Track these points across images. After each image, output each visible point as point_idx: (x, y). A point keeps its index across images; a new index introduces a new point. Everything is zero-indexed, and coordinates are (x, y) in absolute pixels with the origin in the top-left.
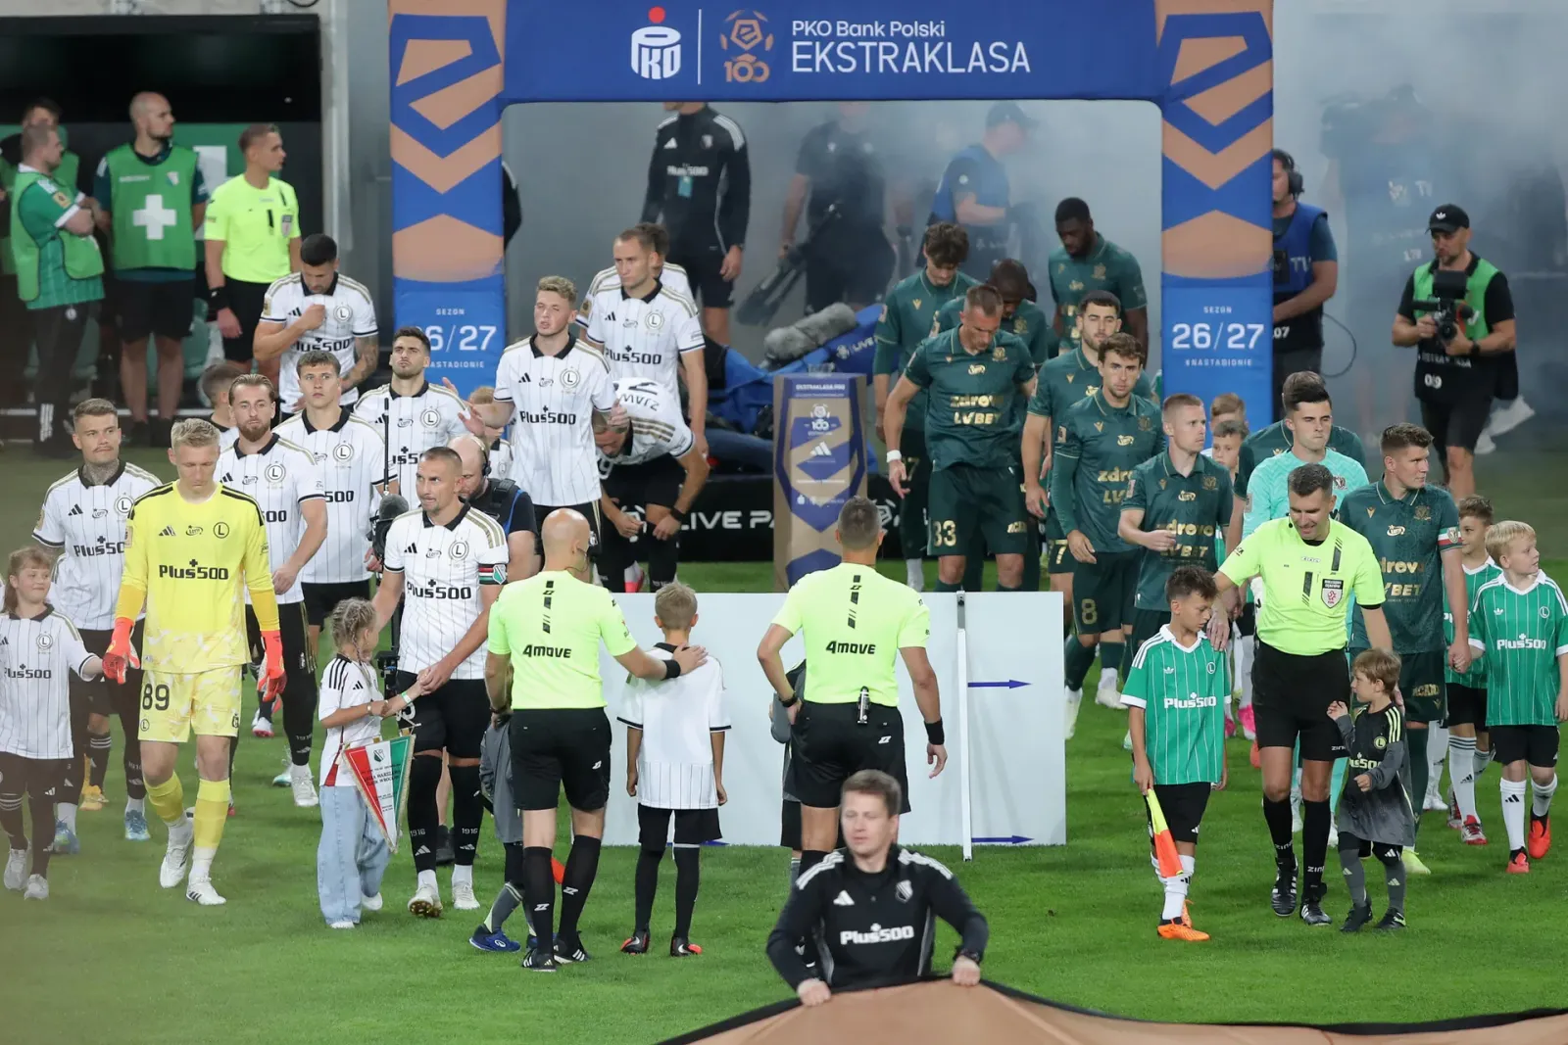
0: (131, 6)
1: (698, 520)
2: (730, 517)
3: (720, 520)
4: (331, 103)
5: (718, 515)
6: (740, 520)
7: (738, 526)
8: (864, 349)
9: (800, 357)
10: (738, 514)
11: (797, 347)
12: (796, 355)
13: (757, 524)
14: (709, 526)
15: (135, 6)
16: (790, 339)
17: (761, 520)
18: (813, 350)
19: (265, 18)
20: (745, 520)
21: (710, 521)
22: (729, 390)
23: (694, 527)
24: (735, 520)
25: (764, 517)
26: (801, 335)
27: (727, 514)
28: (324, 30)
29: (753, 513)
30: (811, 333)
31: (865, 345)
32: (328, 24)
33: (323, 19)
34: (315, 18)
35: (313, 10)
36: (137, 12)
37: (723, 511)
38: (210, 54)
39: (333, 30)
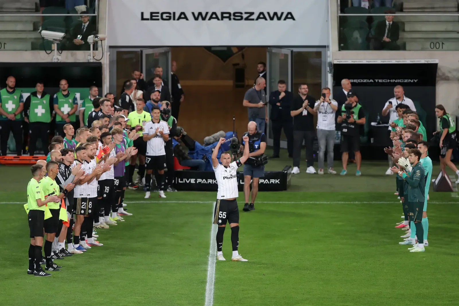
0: (57, 60)
1: (185, 181)
2: (193, 180)
3: (190, 181)
4: (104, 83)
5: (190, 179)
6: (195, 181)
7: (194, 182)
8: (227, 142)
9: (212, 143)
10: (194, 179)
11: (212, 141)
12: (211, 143)
13: (199, 182)
14: (188, 182)
15: (58, 60)
16: (210, 139)
17: (200, 181)
18: (216, 142)
19: (89, 63)
20: (196, 181)
21: (188, 181)
22: (195, 151)
23: (184, 182)
24: (194, 181)
25: (200, 180)
26: (212, 138)
27: (192, 179)
28: (103, 66)
29: (198, 179)
30: (215, 138)
31: (228, 141)
32: (104, 64)
33: (102, 63)
34: (100, 63)
35: (100, 61)
36: (59, 61)
37: (191, 178)
38: (76, 71)
39: (105, 66)
